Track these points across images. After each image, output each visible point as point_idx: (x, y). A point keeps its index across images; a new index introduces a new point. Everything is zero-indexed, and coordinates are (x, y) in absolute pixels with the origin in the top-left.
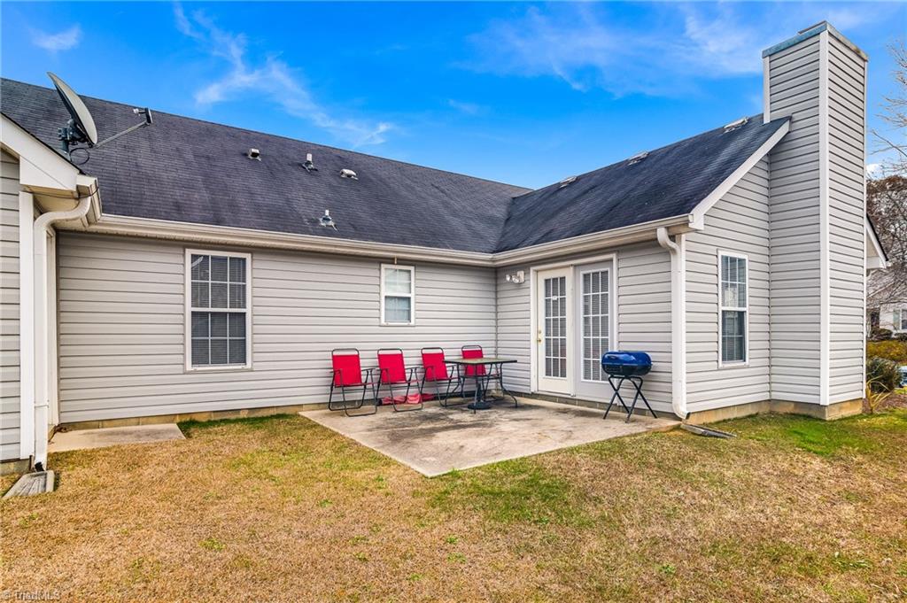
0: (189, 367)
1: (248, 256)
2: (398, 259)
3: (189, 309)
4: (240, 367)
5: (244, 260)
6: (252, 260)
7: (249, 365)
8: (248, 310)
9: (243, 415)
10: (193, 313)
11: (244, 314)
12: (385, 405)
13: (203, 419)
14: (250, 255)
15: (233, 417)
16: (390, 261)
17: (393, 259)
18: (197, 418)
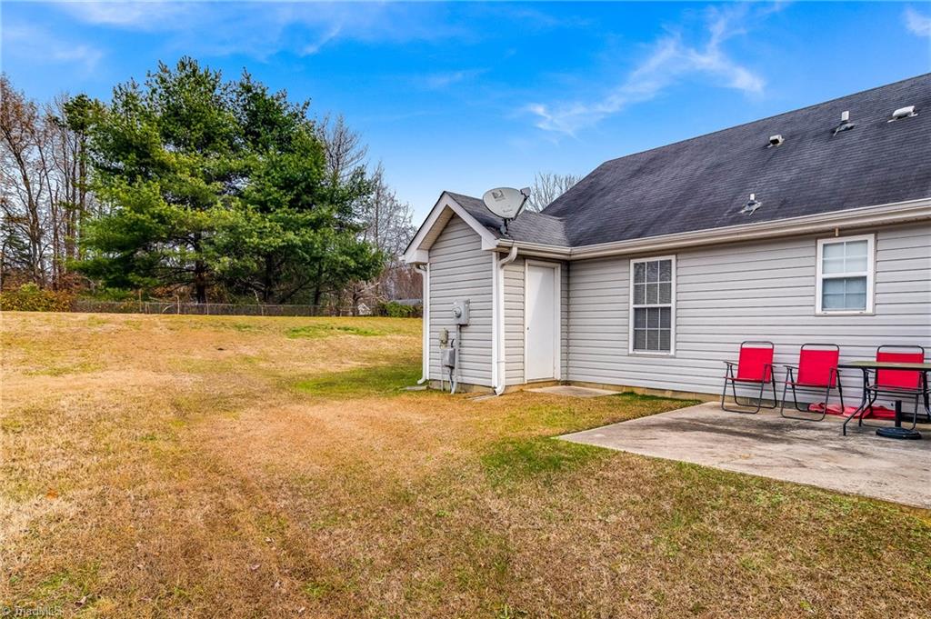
0: (631, 352)
1: (673, 258)
2: (841, 230)
3: (632, 306)
4: (665, 354)
5: (670, 261)
6: (677, 260)
7: (672, 353)
8: (672, 305)
9: (668, 395)
10: (636, 309)
11: (670, 308)
12: (812, 412)
13: (640, 392)
14: (674, 256)
15: (660, 395)
16: (829, 233)
17: (833, 230)
18: (636, 391)
